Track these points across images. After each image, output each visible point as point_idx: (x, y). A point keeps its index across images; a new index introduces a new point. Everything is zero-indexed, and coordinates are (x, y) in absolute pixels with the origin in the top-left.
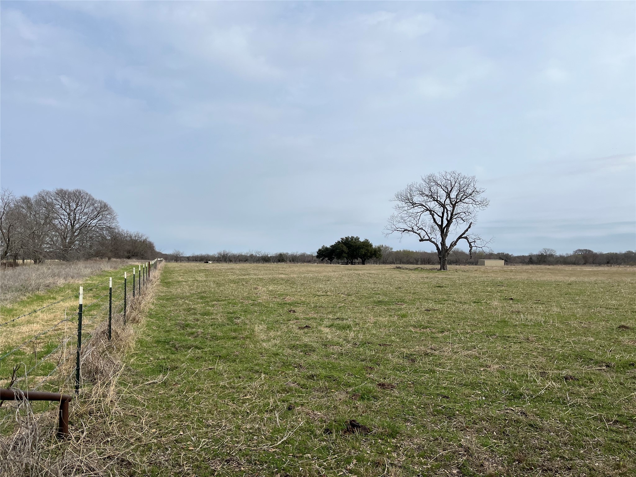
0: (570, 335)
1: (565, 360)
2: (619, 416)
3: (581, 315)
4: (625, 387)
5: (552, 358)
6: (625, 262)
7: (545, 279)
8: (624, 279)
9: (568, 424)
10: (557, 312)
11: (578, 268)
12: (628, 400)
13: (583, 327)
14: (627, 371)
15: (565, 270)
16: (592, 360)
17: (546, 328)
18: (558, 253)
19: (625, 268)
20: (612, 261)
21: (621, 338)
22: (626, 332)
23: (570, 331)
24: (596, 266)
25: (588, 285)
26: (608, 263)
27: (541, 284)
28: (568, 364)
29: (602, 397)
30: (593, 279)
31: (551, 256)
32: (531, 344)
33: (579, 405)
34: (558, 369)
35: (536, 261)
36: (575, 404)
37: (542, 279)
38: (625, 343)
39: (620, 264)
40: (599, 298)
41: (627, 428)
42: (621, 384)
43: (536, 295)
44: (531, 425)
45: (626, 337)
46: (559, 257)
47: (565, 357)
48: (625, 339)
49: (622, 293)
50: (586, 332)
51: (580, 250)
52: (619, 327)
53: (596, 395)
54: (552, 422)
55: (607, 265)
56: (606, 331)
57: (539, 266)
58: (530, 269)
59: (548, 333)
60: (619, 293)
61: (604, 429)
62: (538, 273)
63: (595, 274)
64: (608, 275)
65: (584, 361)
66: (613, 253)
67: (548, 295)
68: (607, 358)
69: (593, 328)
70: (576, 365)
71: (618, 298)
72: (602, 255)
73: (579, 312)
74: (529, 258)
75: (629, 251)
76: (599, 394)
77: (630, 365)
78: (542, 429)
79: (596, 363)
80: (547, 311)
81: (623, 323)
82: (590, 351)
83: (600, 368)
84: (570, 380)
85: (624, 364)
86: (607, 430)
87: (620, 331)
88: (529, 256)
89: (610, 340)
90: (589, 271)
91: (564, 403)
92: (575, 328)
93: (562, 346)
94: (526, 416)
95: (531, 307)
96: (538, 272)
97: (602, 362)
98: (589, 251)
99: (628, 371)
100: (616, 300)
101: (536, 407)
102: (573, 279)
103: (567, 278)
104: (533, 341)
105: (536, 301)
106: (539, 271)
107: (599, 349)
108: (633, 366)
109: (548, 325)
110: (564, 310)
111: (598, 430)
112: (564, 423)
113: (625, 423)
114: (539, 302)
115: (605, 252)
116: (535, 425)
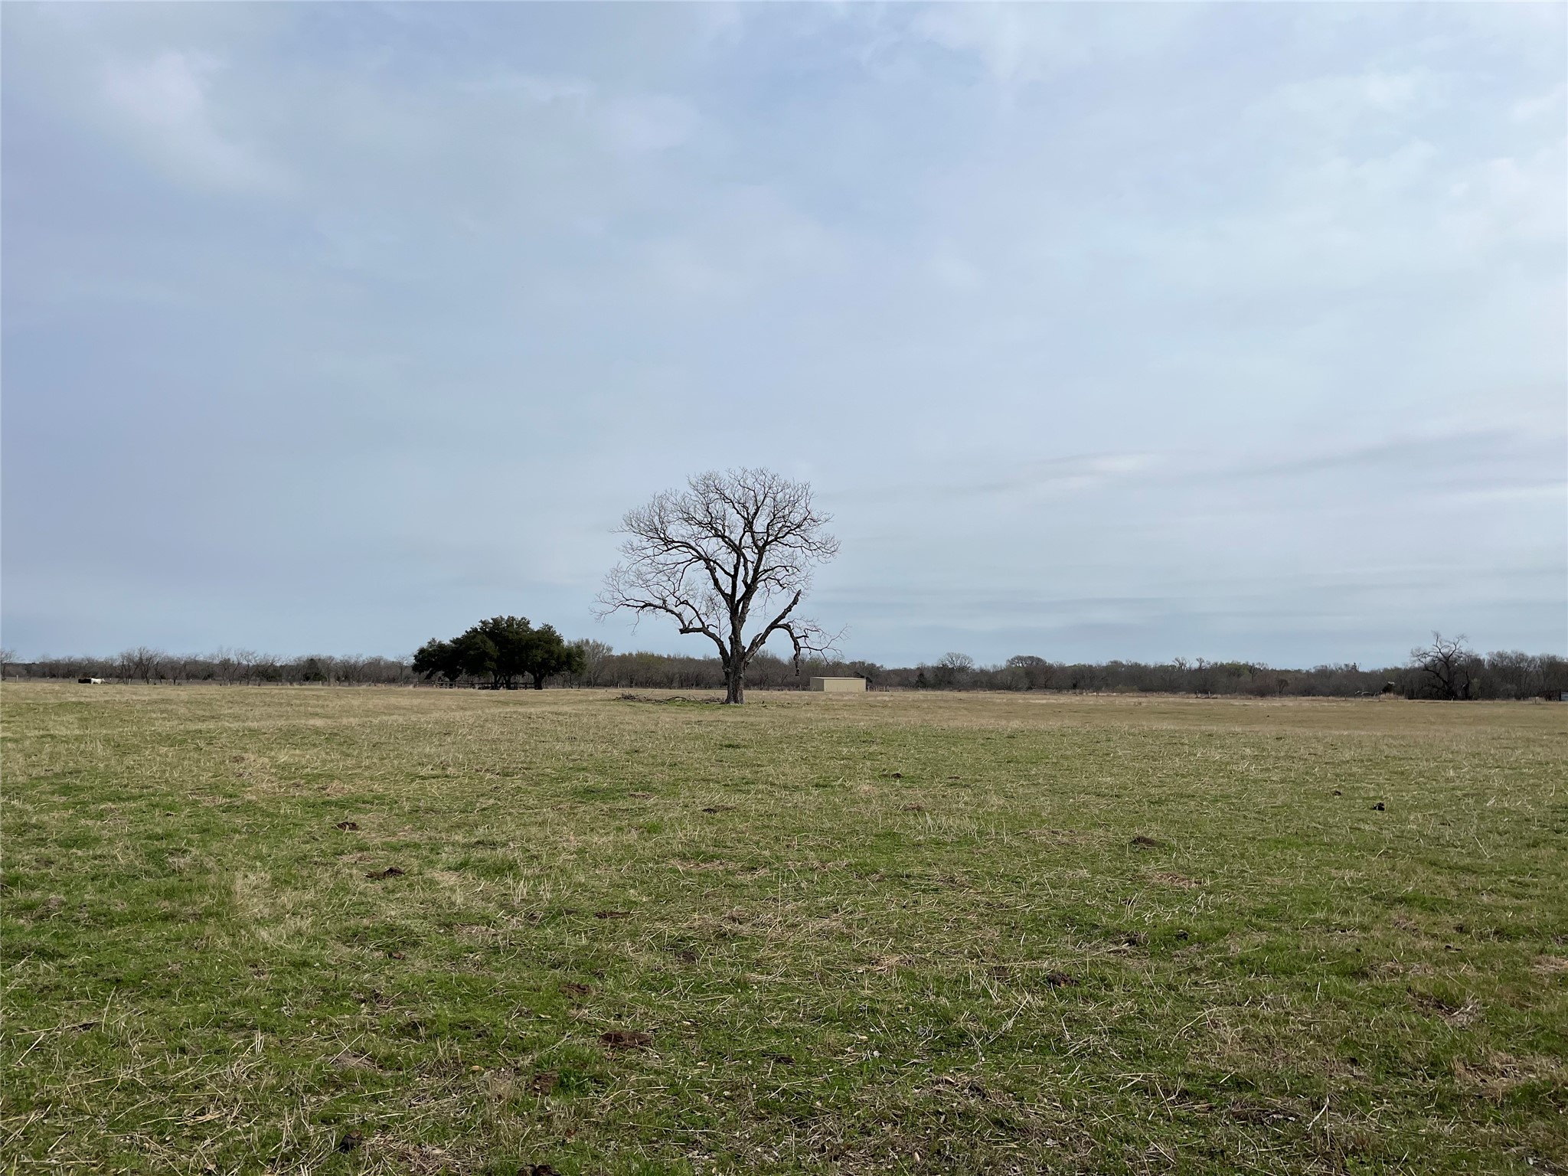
0: (1038, 865)
1: (1041, 932)
2: (1189, 1077)
3: (1050, 814)
4: (1180, 995)
5: (1013, 928)
6: (1107, 685)
7: (958, 723)
8: (1116, 724)
9: (1081, 1111)
10: (999, 806)
11: (1019, 698)
12: (1195, 1030)
13: (1060, 844)
14: (1174, 953)
15: (994, 704)
16: (1096, 927)
17: (985, 847)
18: (977, 665)
19: (1111, 699)
20: (1082, 683)
21: (1143, 868)
22: (1150, 853)
23: (1036, 854)
24: (1051, 694)
25: (1047, 738)
26: (1075, 686)
27: (952, 738)
28: (1049, 942)
29: (1139, 1026)
30: (1054, 724)
31: (962, 669)
32: (960, 892)
33: (1095, 1053)
34: (1030, 956)
35: (932, 682)
36: (1084, 1049)
37: (952, 724)
38: (1154, 881)
39: (1098, 689)
40: (1076, 769)
41: (1211, 1108)
42: (1170, 987)
43: (947, 763)
44: (998, 1123)
45: (1153, 865)
46: (978, 673)
47: (1038, 924)
48: (1151, 869)
49: (1120, 757)
50: (1071, 856)
51: (1020, 659)
52: (1134, 842)
53: (1123, 1020)
54: (1045, 1109)
55: (1074, 691)
56: (1108, 851)
57: (938, 693)
58: (924, 701)
59: (992, 863)
60: (1114, 757)
61: (1162, 1115)
62: (941, 711)
63: (1056, 711)
64: (1081, 714)
65: (1080, 931)
66: (1084, 666)
67: (972, 765)
68: (1126, 922)
69: (1081, 845)
70: (1066, 942)
71: (1115, 770)
72: (1063, 669)
73: (1046, 805)
74: (918, 673)
75: (1116, 662)
76: (1131, 1019)
77: (1178, 937)
78: (1025, 1131)
79: (1107, 934)
80: (979, 805)
81: (1138, 832)
82: (1087, 905)
83: (1116, 948)
84: (1063, 985)
85: (1165, 935)
86: (1169, 1120)
87: (1137, 850)
88: (918, 668)
89: (1122, 874)
90: (1043, 705)
91: (1062, 1051)
92: (1046, 847)
93: (1028, 895)
94: (984, 1096)
95: (944, 796)
96: (940, 707)
97: (1119, 932)
98: (1039, 660)
99: (1178, 952)
100: (1111, 775)
101: (1000, 1067)
102: (1015, 724)
103: (1003, 723)
104: (963, 885)
105: (950, 781)
106: (942, 704)
107: (1106, 898)
108: (1186, 938)
109: (988, 840)
110: (1012, 800)
111: (1150, 1122)
112: (1071, 1108)
113: (1205, 1096)
114: (958, 781)
115: (1069, 661)
116: (1008, 1121)
